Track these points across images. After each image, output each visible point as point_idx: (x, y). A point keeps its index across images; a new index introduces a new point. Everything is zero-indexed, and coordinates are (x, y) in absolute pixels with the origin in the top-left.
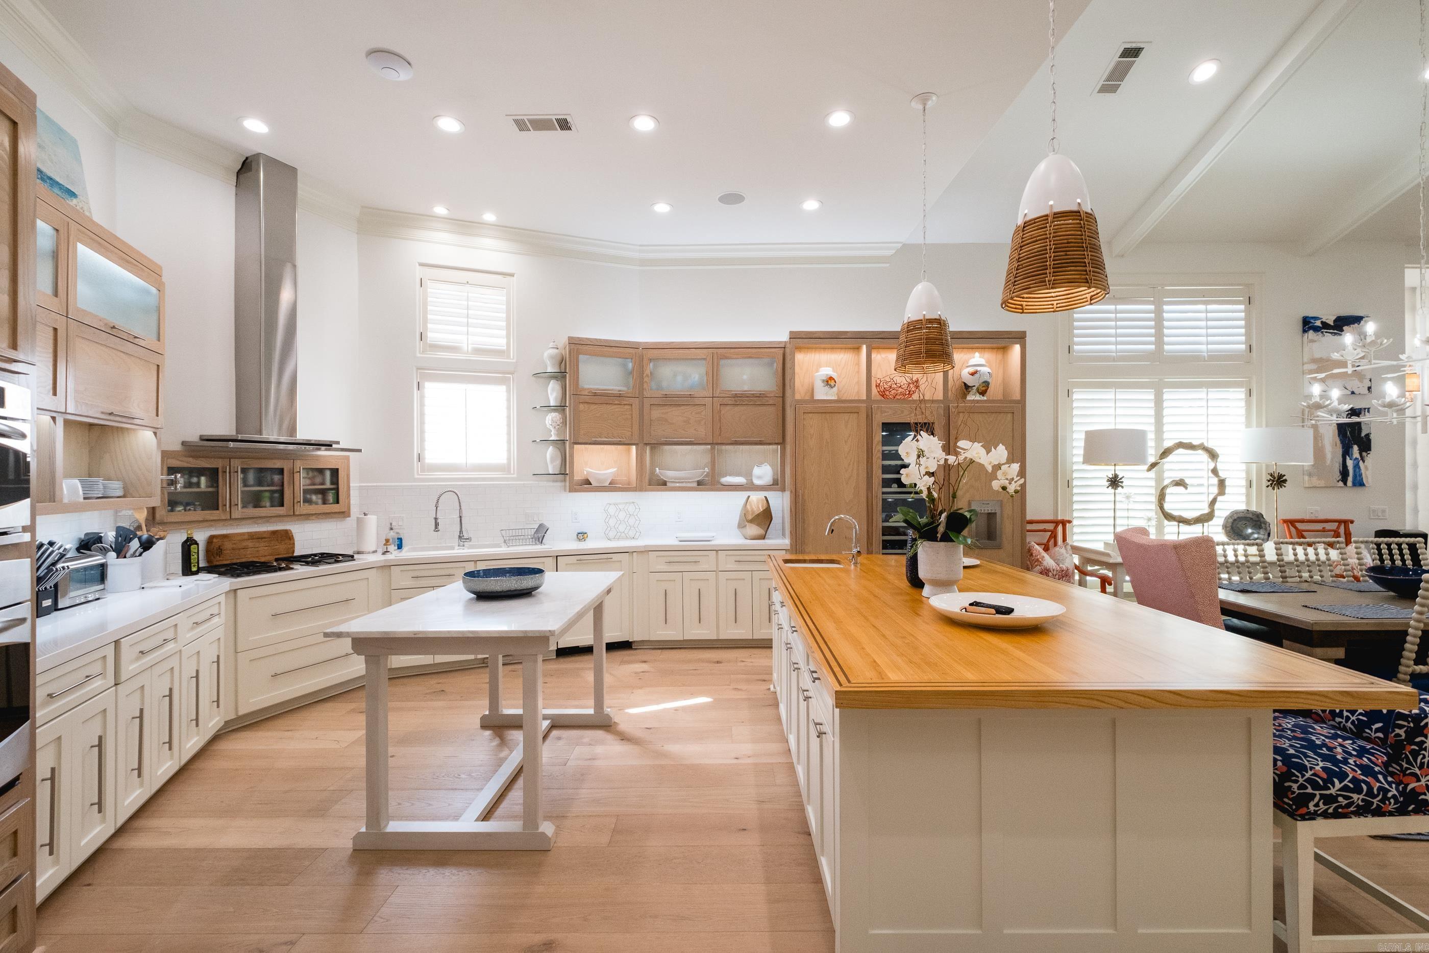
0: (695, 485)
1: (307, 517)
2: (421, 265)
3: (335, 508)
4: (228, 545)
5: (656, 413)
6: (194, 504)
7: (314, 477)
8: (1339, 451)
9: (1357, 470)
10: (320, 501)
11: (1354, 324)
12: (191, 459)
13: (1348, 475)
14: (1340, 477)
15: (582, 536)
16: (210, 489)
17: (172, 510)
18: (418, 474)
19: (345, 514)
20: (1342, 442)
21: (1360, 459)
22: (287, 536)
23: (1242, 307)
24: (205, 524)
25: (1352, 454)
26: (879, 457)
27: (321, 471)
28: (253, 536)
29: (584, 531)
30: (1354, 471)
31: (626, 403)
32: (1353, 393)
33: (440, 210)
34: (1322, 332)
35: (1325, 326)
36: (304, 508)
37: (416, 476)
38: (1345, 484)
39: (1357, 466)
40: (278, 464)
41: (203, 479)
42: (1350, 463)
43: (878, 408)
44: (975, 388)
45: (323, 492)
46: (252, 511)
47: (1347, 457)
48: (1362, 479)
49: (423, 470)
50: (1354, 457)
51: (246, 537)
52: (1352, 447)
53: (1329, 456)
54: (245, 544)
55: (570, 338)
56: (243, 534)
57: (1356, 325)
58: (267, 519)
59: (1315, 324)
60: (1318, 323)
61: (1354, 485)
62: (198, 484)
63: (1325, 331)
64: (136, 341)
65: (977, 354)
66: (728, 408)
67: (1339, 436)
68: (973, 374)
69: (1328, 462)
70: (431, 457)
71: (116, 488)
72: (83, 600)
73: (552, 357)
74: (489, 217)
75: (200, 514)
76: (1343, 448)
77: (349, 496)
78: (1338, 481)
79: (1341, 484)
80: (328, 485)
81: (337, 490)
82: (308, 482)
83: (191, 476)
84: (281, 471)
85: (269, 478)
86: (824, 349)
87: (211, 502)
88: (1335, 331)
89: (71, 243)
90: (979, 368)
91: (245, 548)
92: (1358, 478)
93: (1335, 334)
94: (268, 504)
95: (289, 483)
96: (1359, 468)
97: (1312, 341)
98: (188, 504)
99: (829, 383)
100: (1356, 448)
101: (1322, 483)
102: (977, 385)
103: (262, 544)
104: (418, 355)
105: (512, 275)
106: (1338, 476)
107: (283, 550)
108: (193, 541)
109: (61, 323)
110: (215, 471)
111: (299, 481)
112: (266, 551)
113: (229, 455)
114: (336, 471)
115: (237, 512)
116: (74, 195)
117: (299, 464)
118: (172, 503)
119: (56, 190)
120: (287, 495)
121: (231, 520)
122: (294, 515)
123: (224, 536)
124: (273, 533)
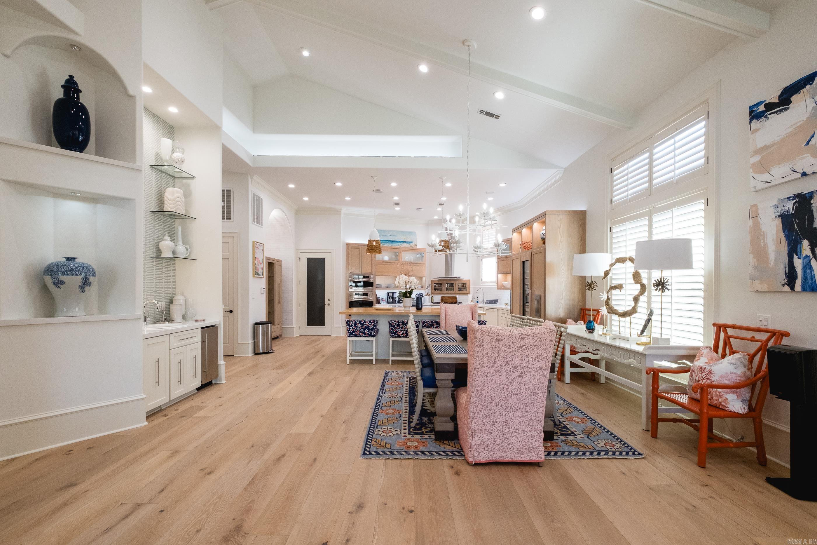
1: (460, 294)
3: (466, 292)
4: (444, 299)
6: (439, 290)
8: (784, 248)
9: (808, 271)
11: (804, 87)
12: (437, 281)
13: (796, 278)
14: (786, 280)
20: (788, 238)
21: (811, 256)
22: (455, 298)
23: (703, 124)
24: (439, 294)
25: (801, 252)
28: (449, 297)
30: (804, 272)
31: (508, 259)
32: (804, 174)
34: (766, 117)
35: (770, 107)
36: (458, 292)
38: (792, 288)
39: (807, 267)
40: (453, 282)
42: (798, 263)
46: (450, 292)
47: (795, 255)
48: (815, 281)
49: (482, 283)
50: (804, 255)
52: (801, 243)
53: (772, 256)
56: (447, 296)
57: (808, 86)
58: (451, 294)
59: (758, 111)
60: (762, 108)
61: (804, 289)
62: (440, 286)
63: (769, 113)
67: (784, 231)
69: (772, 263)
70: (483, 280)
71: (420, 286)
73: (495, 249)
76: (789, 244)
77: (469, 289)
78: (783, 285)
79: (787, 288)
81: (466, 288)
88: (782, 107)
89: (402, 252)
91: (447, 299)
92: (809, 281)
93: (781, 111)
94: (453, 291)
95: (455, 286)
96: (811, 268)
97: (756, 130)
100: (806, 243)
101: (765, 288)
104: (482, 252)
106: (783, 279)
107: (454, 301)
108: (432, 297)
109: (399, 264)
110: (441, 284)
111: (457, 286)
112: (451, 301)
113: (444, 281)
114: (465, 283)
115: (445, 292)
116: (413, 242)
117: (457, 282)
118: (435, 289)
119: (409, 243)
120: (455, 288)
121: (444, 294)
122: (456, 293)
123: (444, 297)
124: (453, 297)
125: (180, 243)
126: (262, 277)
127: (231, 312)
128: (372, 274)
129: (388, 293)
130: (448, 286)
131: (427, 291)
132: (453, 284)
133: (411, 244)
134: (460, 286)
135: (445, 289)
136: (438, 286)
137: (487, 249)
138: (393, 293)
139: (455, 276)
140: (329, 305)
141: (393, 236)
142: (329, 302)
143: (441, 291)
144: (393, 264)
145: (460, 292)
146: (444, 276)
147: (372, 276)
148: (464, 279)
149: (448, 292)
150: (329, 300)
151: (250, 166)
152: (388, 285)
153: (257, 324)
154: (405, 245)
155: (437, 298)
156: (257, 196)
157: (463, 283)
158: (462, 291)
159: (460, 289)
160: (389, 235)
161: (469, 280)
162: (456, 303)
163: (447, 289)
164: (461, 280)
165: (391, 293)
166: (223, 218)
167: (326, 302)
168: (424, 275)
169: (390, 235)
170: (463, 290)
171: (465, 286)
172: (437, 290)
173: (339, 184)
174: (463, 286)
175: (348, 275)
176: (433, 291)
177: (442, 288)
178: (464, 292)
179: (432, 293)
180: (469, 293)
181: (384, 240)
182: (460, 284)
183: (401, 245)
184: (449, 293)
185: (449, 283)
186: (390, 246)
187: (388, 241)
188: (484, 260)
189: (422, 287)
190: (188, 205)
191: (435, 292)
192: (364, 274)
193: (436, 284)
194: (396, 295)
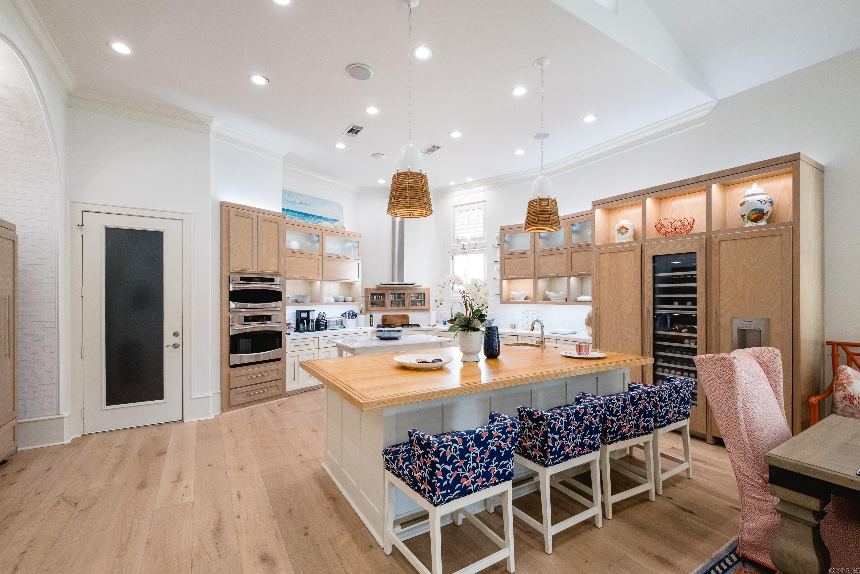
0: (564, 301)
1: (413, 310)
2: (453, 207)
3: (423, 308)
4: (388, 318)
5: (542, 260)
6: (378, 305)
7: (418, 296)
10: (420, 305)
12: (377, 290)
15: (513, 326)
16: (383, 300)
17: (373, 306)
18: (453, 295)
19: (427, 310)
22: (406, 317)
24: (380, 311)
26: (650, 282)
27: (421, 294)
28: (396, 316)
29: (515, 324)
31: (527, 256)
33: (453, 183)
36: (411, 307)
37: (451, 296)
40: (402, 291)
41: (382, 296)
43: (649, 244)
44: (746, 217)
45: (421, 302)
46: (396, 308)
49: (453, 293)
51: (393, 316)
54: (393, 318)
55: (501, 227)
56: (392, 315)
58: (400, 310)
62: (380, 298)
64: (348, 258)
65: (755, 184)
66: (576, 254)
68: (741, 205)
71: (350, 299)
72: (334, 328)
73: (497, 237)
74: (469, 180)
75: (380, 308)
77: (429, 303)
80: (423, 299)
81: (424, 301)
82: (415, 298)
83: (379, 296)
84: (404, 294)
85: (402, 297)
86: (632, 205)
87: (383, 304)
89: (323, 236)
90: (747, 199)
91: (393, 320)
94: (401, 305)
95: (407, 298)
98: (377, 305)
99: (621, 231)
102: (747, 214)
103: (398, 319)
104: (452, 245)
105: (485, 201)
107: (404, 322)
108: (371, 316)
109: (320, 258)
110: (383, 295)
111: (411, 297)
112: (399, 321)
113: (389, 289)
115: (390, 308)
116: (338, 220)
117: (410, 292)
118: (372, 304)
119: (332, 221)
120: (406, 302)
121: (388, 310)
122: (408, 310)
123: (387, 315)
124: (402, 315)
128: (279, 275)
129: (299, 313)
130: (395, 297)
132: (402, 294)
133: (336, 224)
135: (390, 303)
136: (376, 299)
137: (465, 240)
138: (308, 312)
139: (408, 282)
140: (175, 346)
141: (306, 204)
142: (177, 340)
143: (382, 306)
144: (310, 256)
145: (414, 307)
147: (278, 280)
148: (422, 287)
149: (393, 308)
150: (176, 334)
152: (298, 296)
154: (325, 224)
155: (377, 318)
157: (417, 293)
158: (416, 305)
159: (414, 303)
160: (298, 201)
161: (429, 289)
163: (392, 302)
164: (418, 288)
165: (304, 311)
167: (168, 339)
168: (358, 280)
169: (300, 202)
170: (418, 304)
171: (420, 297)
172: (376, 305)
174: (418, 298)
175: (226, 274)
176: (369, 306)
178: (419, 307)
179: (367, 310)
181: (290, 211)
182: (413, 295)
183: (319, 224)
184: (396, 310)
185: (395, 294)
186: (301, 221)
187: (297, 212)
188: (455, 257)
189: (353, 301)
191: (372, 308)
192: (263, 273)
193: (373, 295)
194: (314, 316)
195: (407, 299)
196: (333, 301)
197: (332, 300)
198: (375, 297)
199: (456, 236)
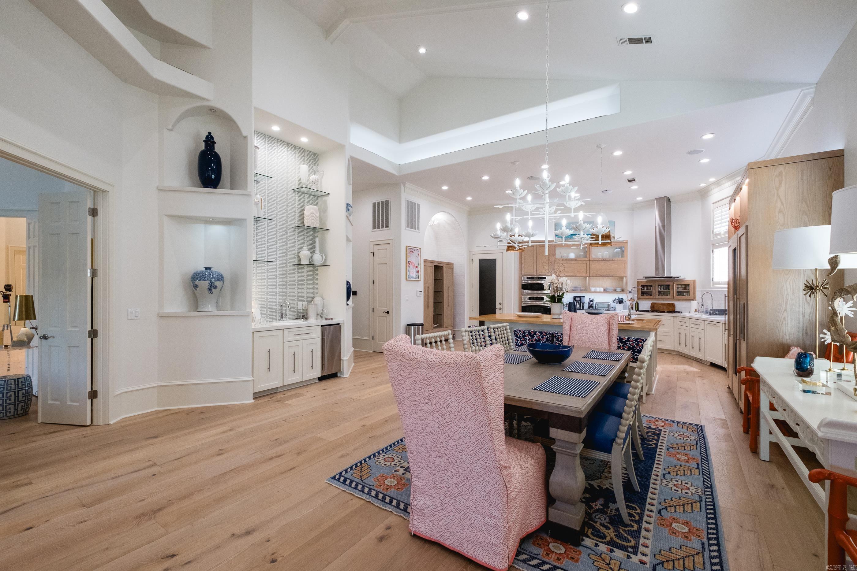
1: (679, 300)
2: (713, 203)
3: (688, 298)
4: (656, 306)
6: (648, 294)
12: (646, 283)
17: (643, 295)
22: (673, 305)
24: (649, 300)
28: (663, 304)
36: (676, 297)
37: (712, 286)
40: (668, 283)
41: (649, 288)
46: (664, 297)
49: (713, 285)
56: (660, 303)
58: (666, 299)
64: (615, 260)
70: (715, 280)
71: (619, 289)
75: (649, 297)
77: (694, 293)
81: (690, 291)
85: (667, 288)
91: (660, 307)
94: (667, 295)
103: (666, 306)
104: (712, 240)
107: (671, 309)
108: (638, 303)
109: (588, 262)
110: (651, 286)
111: (675, 289)
112: (666, 309)
113: (655, 281)
114: (688, 285)
115: (657, 297)
117: (676, 284)
118: (643, 293)
120: (671, 292)
121: (655, 299)
122: (673, 299)
123: (655, 303)
124: (669, 304)
125: (317, 251)
126: (419, 281)
127: (388, 312)
129: (574, 298)
130: (662, 289)
131: (630, 296)
132: (669, 286)
134: (680, 289)
135: (657, 293)
136: (647, 289)
137: (719, 234)
138: (581, 297)
139: (673, 275)
140: (500, 309)
142: (500, 306)
143: (651, 295)
144: (580, 262)
145: (679, 297)
146: (653, 275)
148: (686, 279)
149: (660, 297)
150: (500, 304)
151: (395, 175)
152: (574, 288)
153: (408, 325)
155: (645, 304)
156: (412, 202)
157: (684, 285)
158: (684, 295)
159: (679, 293)
161: (694, 281)
162: (675, 312)
163: (660, 293)
164: (682, 280)
165: (577, 297)
166: (374, 228)
167: (498, 306)
168: (625, 275)
170: (685, 294)
171: (687, 288)
172: (646, 294)
173: (486, 178)
174: (685, 288)
175: (520, 276)
176: (640, 295)
177: (652, 292)
179: (638, 298)
180: (694, 299)
182: (679, 286)
184: (663, 299)
185: (661, 286)
188: (715, 250)
189: (623, 291)
190: (322, 219)
191: (642, 297)
192: (540, 275)
193: (643, 286)
194: (586, 301)
195: (672, 290)
196: (602, 291)
197: (602, 289)
198: (645, 288)
199: (715, 230)
